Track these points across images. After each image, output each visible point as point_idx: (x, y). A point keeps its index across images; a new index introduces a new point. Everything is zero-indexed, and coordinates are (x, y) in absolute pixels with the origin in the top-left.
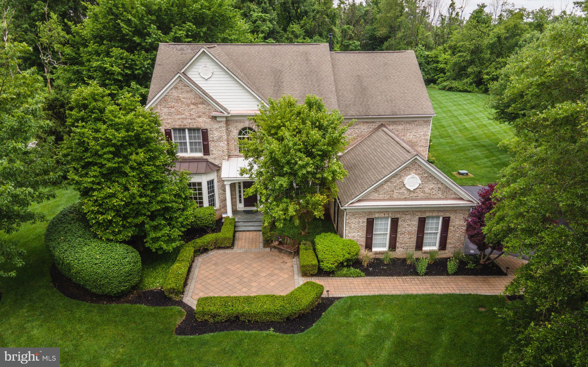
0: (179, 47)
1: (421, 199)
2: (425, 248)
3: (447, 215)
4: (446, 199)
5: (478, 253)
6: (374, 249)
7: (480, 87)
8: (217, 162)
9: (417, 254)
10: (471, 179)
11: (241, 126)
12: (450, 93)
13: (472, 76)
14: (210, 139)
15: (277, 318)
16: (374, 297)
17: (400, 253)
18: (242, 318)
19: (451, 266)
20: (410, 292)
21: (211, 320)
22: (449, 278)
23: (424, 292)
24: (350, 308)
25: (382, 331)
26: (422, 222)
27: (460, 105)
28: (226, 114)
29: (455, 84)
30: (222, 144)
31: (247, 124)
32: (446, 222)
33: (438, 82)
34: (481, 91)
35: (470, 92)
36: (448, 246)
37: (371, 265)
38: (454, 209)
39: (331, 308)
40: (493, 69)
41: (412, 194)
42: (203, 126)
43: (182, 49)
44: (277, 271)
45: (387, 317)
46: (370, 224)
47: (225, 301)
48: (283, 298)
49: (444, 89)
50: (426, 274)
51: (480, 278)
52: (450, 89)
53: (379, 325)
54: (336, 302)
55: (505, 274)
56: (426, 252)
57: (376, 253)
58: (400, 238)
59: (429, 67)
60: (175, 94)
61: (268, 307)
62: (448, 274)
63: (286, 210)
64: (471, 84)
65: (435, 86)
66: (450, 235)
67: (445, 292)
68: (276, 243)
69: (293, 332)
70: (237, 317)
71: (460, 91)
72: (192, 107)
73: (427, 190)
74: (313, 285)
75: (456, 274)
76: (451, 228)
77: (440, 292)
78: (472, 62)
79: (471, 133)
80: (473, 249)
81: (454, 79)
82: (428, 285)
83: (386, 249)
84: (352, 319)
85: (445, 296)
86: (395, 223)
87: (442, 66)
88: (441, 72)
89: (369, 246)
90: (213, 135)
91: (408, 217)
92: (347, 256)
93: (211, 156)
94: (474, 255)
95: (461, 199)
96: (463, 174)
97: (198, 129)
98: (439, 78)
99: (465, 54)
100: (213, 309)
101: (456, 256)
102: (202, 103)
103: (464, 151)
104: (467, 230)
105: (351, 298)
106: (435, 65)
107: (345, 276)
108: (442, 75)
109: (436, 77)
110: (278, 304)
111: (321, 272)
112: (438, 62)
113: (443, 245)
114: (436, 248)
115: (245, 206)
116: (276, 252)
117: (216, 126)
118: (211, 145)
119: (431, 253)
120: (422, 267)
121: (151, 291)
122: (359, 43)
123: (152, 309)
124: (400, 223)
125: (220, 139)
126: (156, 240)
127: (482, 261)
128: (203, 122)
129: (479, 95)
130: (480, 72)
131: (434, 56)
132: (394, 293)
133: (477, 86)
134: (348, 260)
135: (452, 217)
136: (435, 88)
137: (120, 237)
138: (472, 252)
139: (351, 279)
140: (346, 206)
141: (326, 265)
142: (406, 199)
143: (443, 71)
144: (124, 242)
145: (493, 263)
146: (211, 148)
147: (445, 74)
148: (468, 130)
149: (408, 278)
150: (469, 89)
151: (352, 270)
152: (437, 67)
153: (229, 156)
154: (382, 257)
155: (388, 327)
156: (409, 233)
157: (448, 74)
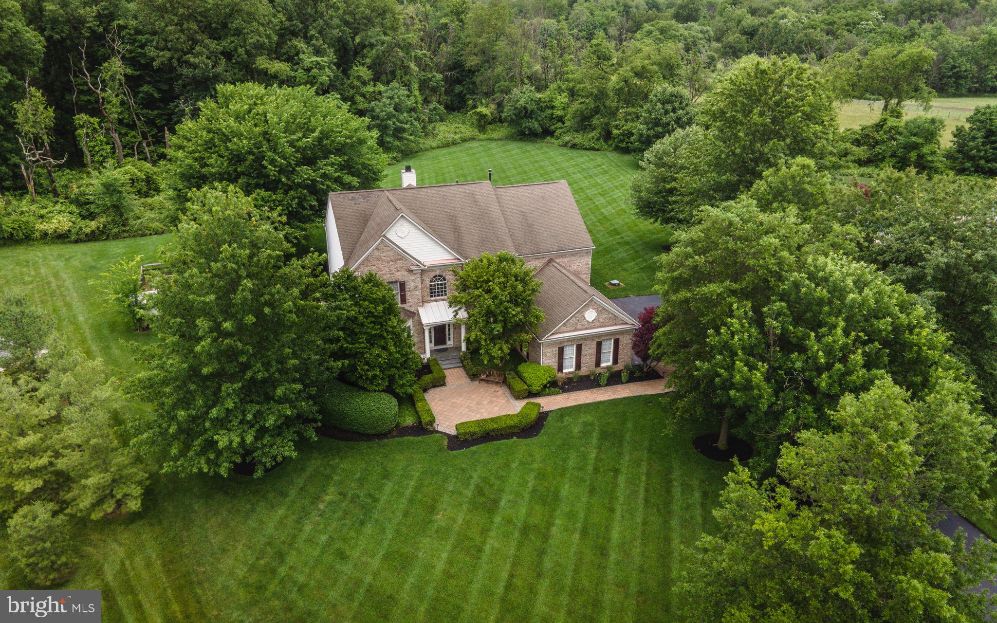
0: (350, 196)
1: (598, 327)
2: (603, 365)
3: (617, 337)
4: (616, 325)
5: (642, 363)
6: (564, 371)
7: (610, 143)
8: (413, 309)
9: (598, 371)
10: (624, 289)
11: (432, 275)
12: (574, 153)
13: (598, 130)
14: (407, 289)
15: (516, 430)
16: (575, 406)
17: (584, 371)
18: (492, 434)
19: (624, 376)
20: (599, 400)
21: (470, 439)
22: (623, 386)
23: (608, 398)
24: (562, 416)
25: (589, 428)
26: (599, 345)
27: (591, 177)
28: (422, 268)
29: (579, 138)
30: (417, 293)
31: (438, 273)
32: (617, 343)
33: (556, 134)
34: (611, 149)
35: (598, 150)
36: (619, 361)
37: (564, 383)
38: (622, 332)
39: (549, 418)
40: (623, 122)
41: (591, 324)
42: (401, 279)
43: (353, 199)
44: (494, 399)
45: (589, 418)
46: (561, 351)
47: (478, 423)
48: (517, 415)
49: (565, 145)
50: (606, 385)
51: (645, 383)
52: (574, 146)
53: (585, 424)
54: (551, 414)
55: (663, 378)
56: (603, 368)
57: (566, 374)
58: (584, 360)
59: (543, 115)
60: (377, 254)
61: (510, 422)
62: (623, 383)
63: (501, 349)
64: (598, 139)
65: (553, 140)
66: (620, 352)
67: (623, 396)
68: (483, 377)
69: (530, 437)
70: (488, 434)
71: (586, 149)
72: (391, 263)
73: (601, 320)
74: (533, 404)
75: (628, 382)
76: (620, 347)
77: (620, 397)
78: (596, 111)
79: (612, 225)
80: (638, 361)
81: (577, 131)
82: (610, 393)
83: (573, 369)
84: (565, 423)
85: (624, 398)
86: (579, 348)
87: (560, 113)
88: (558, 121)
89: (560, 368)
90: (410, 286)
91: (588, 342)
92: (549, 379)
93: (408, 304)
94: (638, 366)
95: (626, 323)
96: (614, 285)
97: (396, 282)
98: (556, 128)
99: (587, 101)
100: (472, 430)
101: (626, 367)
102: (401, 259)
103: (609, 252)
104: (633, 348)
105: (559, 409)
106: (549, 112)
107: (549, 395)
108: (560, 124)
109: (552, 127)
110: (516, 420)
111: (531, 394)
112: (553, 107)
113: (615, 361)
114: (610, 363)
115: (436, 345)
116: (484, 384)
117: (412, 278)
118: (408, 294)
119: (608, 368)
120: (603, 381)
121: (407, 427)
122: (441, 76)
123: (420, 438)
124: (583, 347)
125: (415, 288)
126: (403, 386)
127: (645, 370)
128: (401, 276)
129: (610, 155)
130: (607, 124)
131: (547, 99)
132: (588, 402)
133: (606, 141)
134: (549, 382)
135: (621, 338)
136: (553, 143)
137: (381, 388)
138: (637, 363)
139: (553, 397)
140: (543, 340)
141: (536, 388)
142: (586, 329)
143: (561, 119)
144: (383, 391)
145: (653, 370)
146: (407, 298)
147: (564, 123)
148: (608, 220)
149: (595, 390)
150: (597, 147)
151: (553, 389)
152: (552, 114)
153: (423, 302)
154: (571, 376)
155: (592, 424)
156: (590, 355)
157: (568, 124)
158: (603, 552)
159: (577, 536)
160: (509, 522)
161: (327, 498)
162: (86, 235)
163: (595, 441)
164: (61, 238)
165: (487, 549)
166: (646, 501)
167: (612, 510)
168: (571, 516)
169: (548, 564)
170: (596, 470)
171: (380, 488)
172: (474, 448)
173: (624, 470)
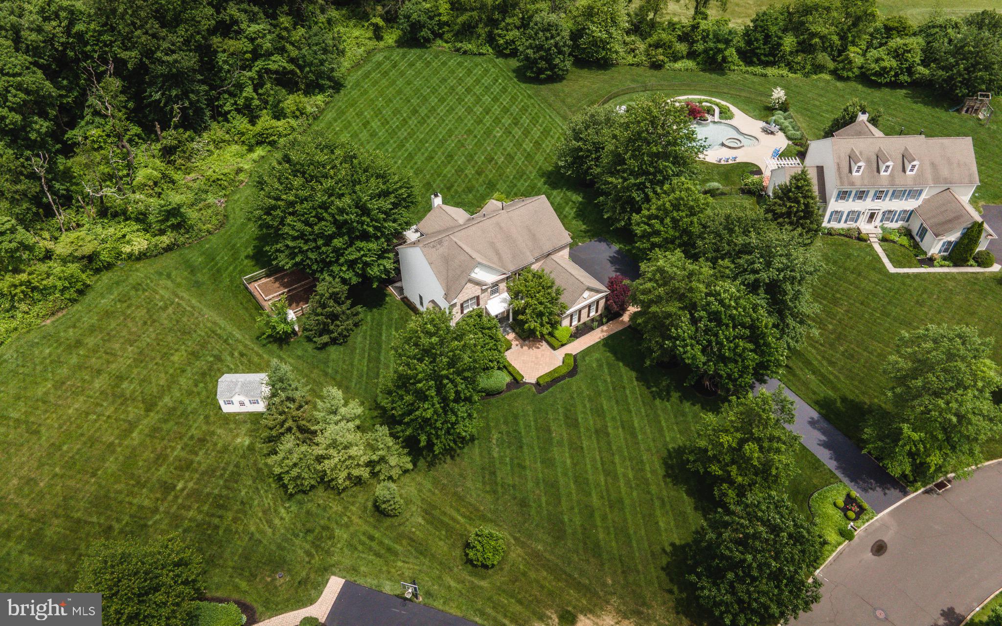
2: (591, 315)
6: (573, 325)
7: (493, 46)
9: (589, 319)
13: (484, 37)
14: (480, 299)
17: (582, 321)
18: (555, 379)
19: (604, 321)
20: (597, 341)
21: (546, 384)
22: (605, 326)
23: (601, 338)
24: (583, 357)
29: (469, 45)
33: (444, 37)
34: (495, 51)
35: (485, 54)
36: (599, 311)
37: (575, 333)
39: (578, 360)
44: (543, 353)
51: (615, 321)
52: (465, 53)
53: (597, 360)
54: (577, 357)
56: (591, 317)
58: (582, 316)
59: (433, 23)
62: (604, 324)
64: (484, 45)
67: (608, 335)
68: (532, 339)
69: (575, 376)
71: (476, 54)
74: (569, 355)
75: (606, 323)
82: (600, 334)
83: (576, 322)
84: (587, 362)
85: (610, 337)
86: (580, 314)
87: (445, 19)
89: (571, 324)
90: (482, 296)
93: (481, 306)
105: (580, 353)
107: (570, 343)
109: (441, 31)
110: (566, 369)
111: (562, 346)
113: (597, 311)
114: (594, 313)
116: (532, 343)
117: (483, 292)
118: (481, 301)
119: (594, 316)
120: (595, 326)
121: (508, 383)
123: (520, 389)
125: (484, 297)
127: (612, 312)
128: (477, 293)
130: (490, 32)
132: (592, 343)
133: (490, 45)
134: (569, 334)
136: (444, 47)
139: (573, 344)
141: (563, 340)
145: (617, 311)
149: (592, 333)
150: (484, 52)
151: (571, 339)
152: (440, 21)
154: (577, 326)
155: (601, 359)
158: (634, 435)
159: (620, 430)
160: (588, 430)
161: (495, 437)
162: (163, 249)
163: (606, 371)
164: (142, 256)
165: (584, 446)
166: (643, 402)
167: (630, 412)
168: (614, 419)
169: (614, 448)
170: (614, 389)
171: (517, 425)
172: (551, 389)
173: (627, 386)
